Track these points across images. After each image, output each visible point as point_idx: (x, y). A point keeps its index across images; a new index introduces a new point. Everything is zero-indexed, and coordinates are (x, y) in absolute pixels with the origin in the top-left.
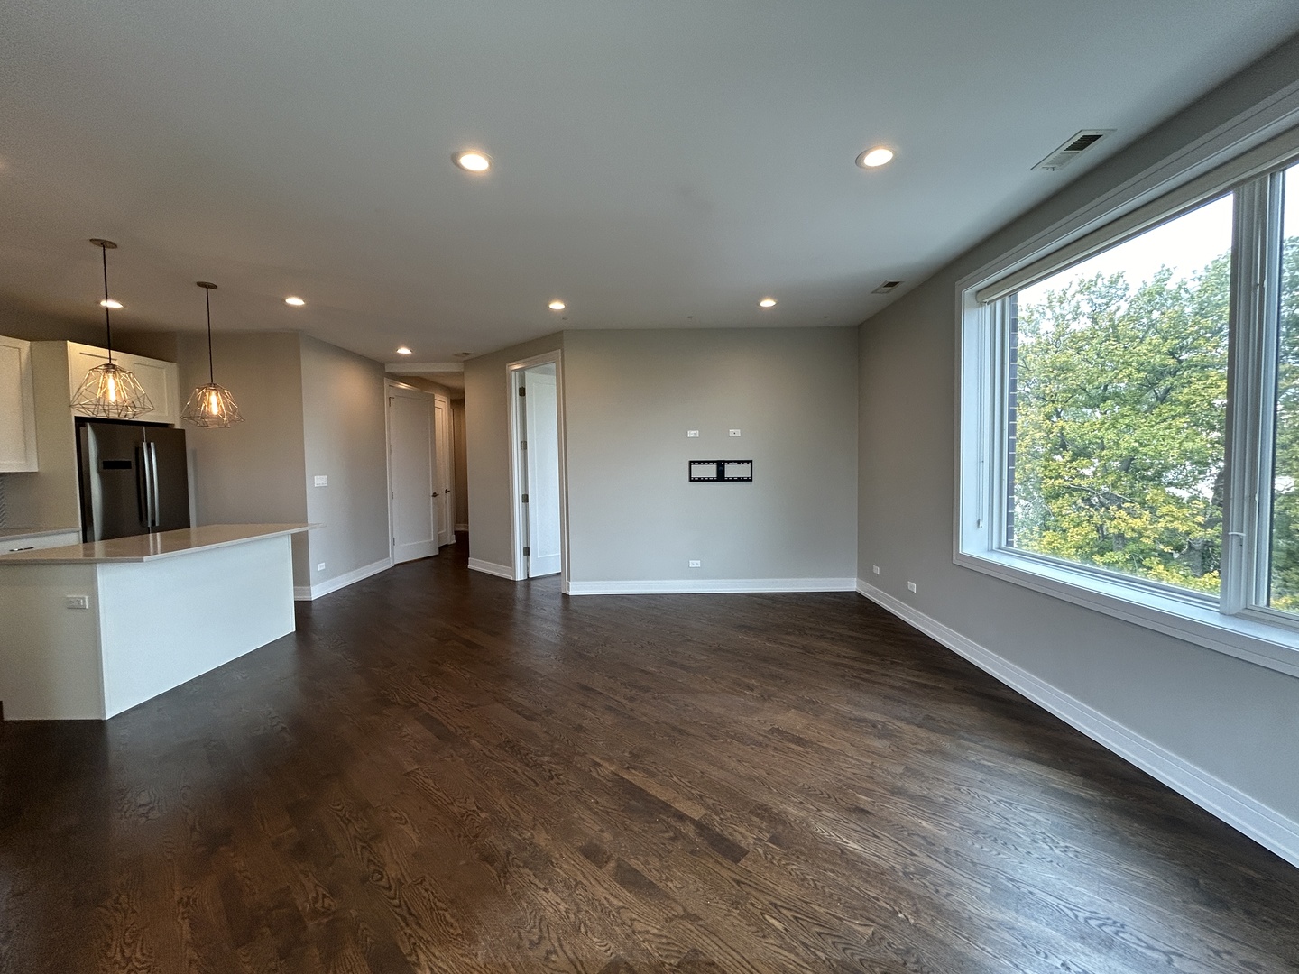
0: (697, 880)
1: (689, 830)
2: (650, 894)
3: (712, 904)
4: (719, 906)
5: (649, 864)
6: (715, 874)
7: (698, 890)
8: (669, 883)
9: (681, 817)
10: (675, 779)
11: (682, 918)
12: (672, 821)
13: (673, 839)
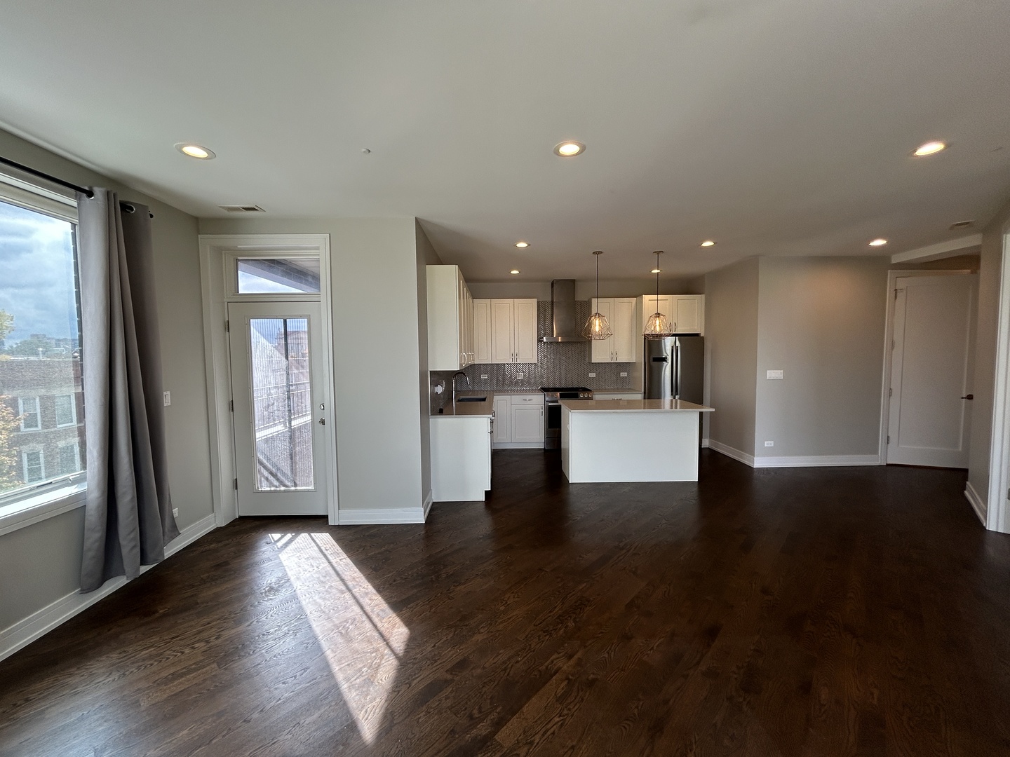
0: (422, 734)
1: (482, 729)
2: (417, 701)
3: (397, 743)
4: (394, 749)
5: (446, 700)
6: (426, 748)
7: (412, 734)
8: (424, 713)
9: (499, 724)
10: (557, 719)
11: (392, 721)
12: (494, 715)
13: (471, 717)
